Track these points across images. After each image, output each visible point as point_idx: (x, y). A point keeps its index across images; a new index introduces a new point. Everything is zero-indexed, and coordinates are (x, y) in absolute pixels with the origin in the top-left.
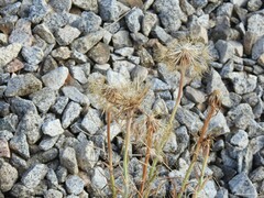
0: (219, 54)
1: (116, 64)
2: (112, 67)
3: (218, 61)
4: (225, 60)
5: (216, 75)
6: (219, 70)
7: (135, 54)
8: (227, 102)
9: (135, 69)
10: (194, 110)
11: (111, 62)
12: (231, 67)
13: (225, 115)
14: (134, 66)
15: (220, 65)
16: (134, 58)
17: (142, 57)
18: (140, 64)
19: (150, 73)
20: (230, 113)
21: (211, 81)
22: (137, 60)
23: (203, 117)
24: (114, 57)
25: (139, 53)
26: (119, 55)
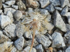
0: (61, 3)
1: (6, 10)
2: (3, 12)
3: (60, 6)
4: (63, 6)
5: (58, 15)
6: (60, 12)
7: (16, 4)
8: (64, 29)
9: (15, 12)
10: (46, 35)
11: (3, 9)
12: (67, 10)
13: (63, 36)
14: (15, 10)
15: (61, 9)
16: (15, 6)
17: (19, 6)
18: (18, 9)
20: (66, 35)
21: (56, 18)
22: (17, 7)
23: (51, 38)
24: (5, 6)
25: (18, 3)
26: (7, 5)
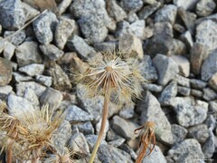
0: (158, 73)
1: (21, 86)
2: (15, 90)
3: (156, 82)
4: (165, 81)
5: (153, 101)
6: (157, 94)
7: (45, 73)
8: (167, 137)
9: (45, 93)
10: (123, 148)
11: (13, 84)
12: (174, 91)
13: (166, 154)
14: (43, 89)
15: (159, 88)
16: (44, 78)
17: (55, 77)
18: (52, 86)
19: (66, 98)
20: (171, 151)
21: (146, 109)
22: (48, 81)
24: (18, 77)
25: (51, 71)
26: (25, 74)
